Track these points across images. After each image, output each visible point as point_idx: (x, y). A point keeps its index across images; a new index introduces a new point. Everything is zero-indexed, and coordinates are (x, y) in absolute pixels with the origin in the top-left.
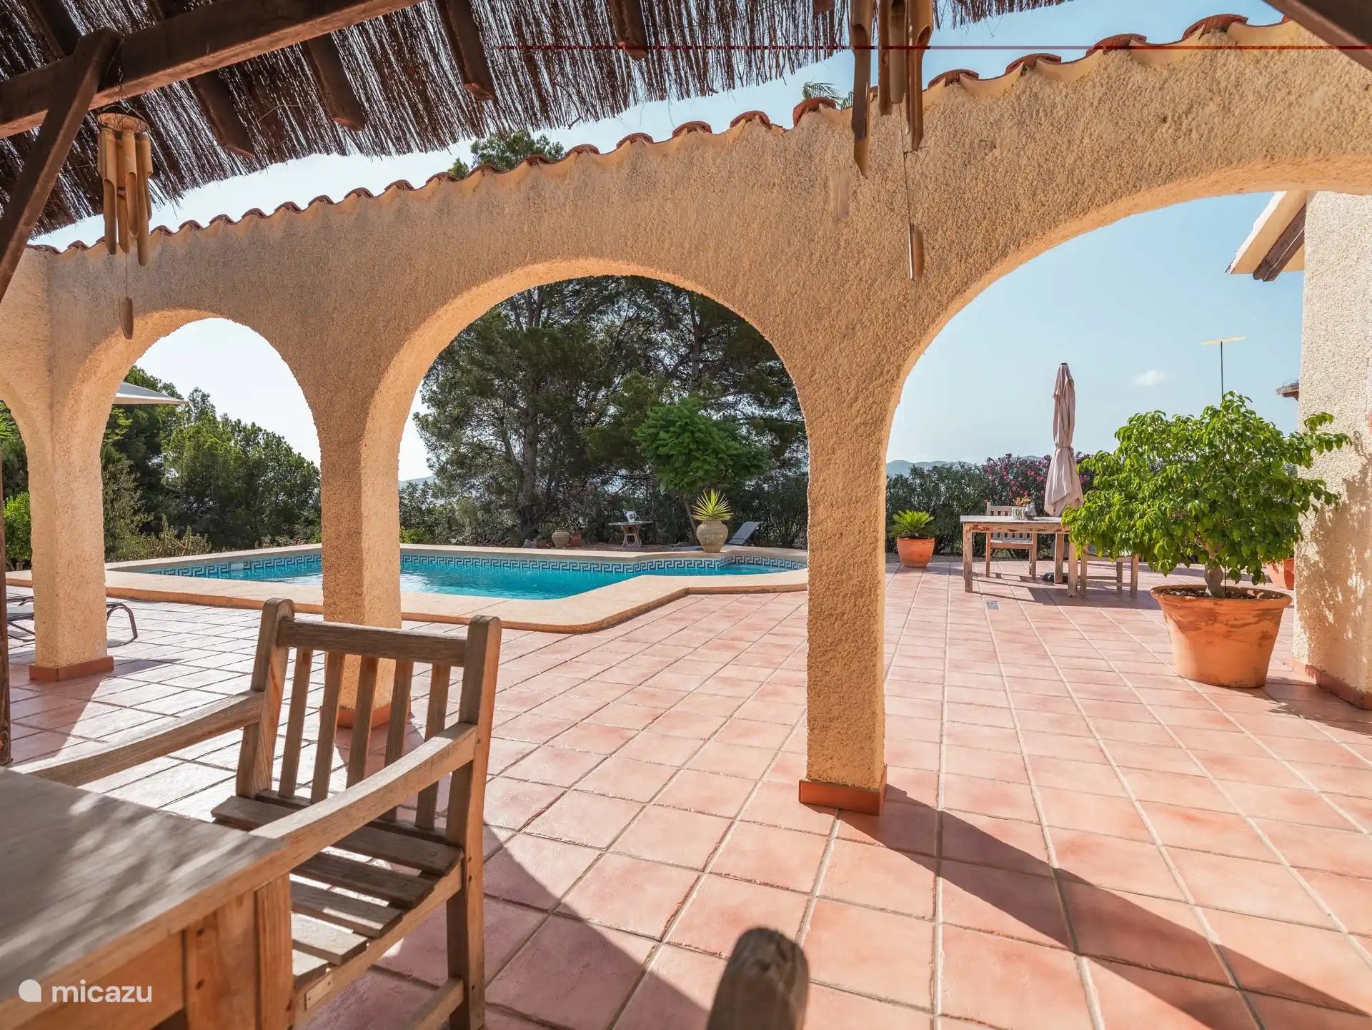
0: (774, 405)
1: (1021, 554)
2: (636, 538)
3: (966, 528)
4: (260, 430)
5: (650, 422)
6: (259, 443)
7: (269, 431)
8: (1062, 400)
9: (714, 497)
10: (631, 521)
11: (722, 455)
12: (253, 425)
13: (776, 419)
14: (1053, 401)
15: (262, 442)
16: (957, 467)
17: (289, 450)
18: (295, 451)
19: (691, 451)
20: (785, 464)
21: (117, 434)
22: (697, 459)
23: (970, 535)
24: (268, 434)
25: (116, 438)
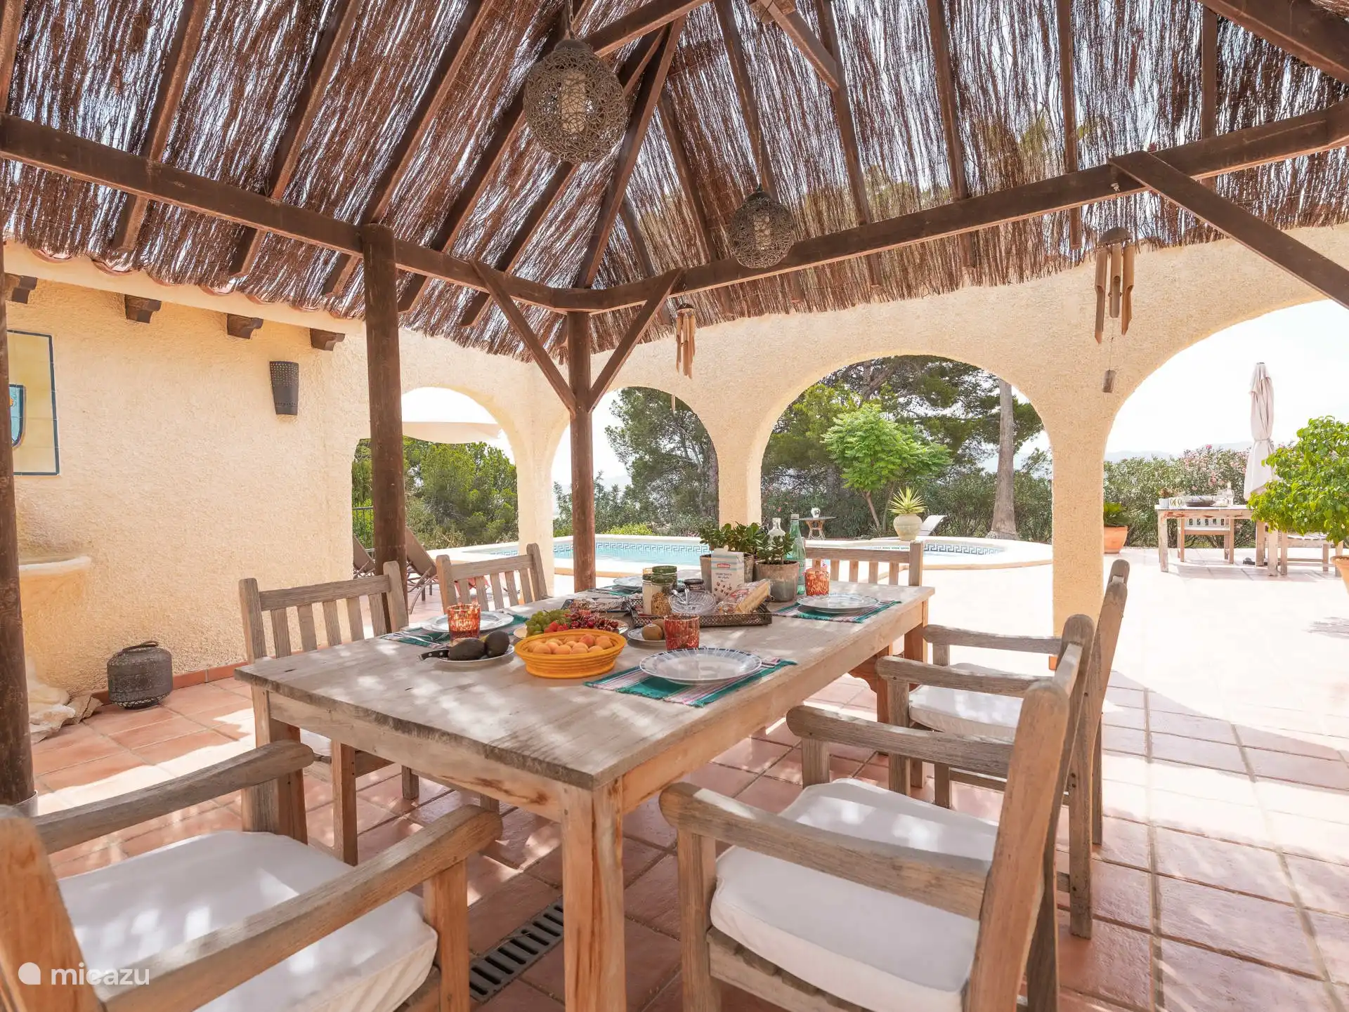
0: (945, 405)
1: (1218, 541)
2: (821, 533)
3: (1161, 515)
5: (836, 428)
8: (1260, 398)
9: (909, 492)
10: (816, 517)
11: (905, 455)
13: (950, 418)
14: (1249, 398)
16: (1148, 459)
19: (876, 452)
20: (959, 460)
22: (883, 459)
23: (1165, 522)
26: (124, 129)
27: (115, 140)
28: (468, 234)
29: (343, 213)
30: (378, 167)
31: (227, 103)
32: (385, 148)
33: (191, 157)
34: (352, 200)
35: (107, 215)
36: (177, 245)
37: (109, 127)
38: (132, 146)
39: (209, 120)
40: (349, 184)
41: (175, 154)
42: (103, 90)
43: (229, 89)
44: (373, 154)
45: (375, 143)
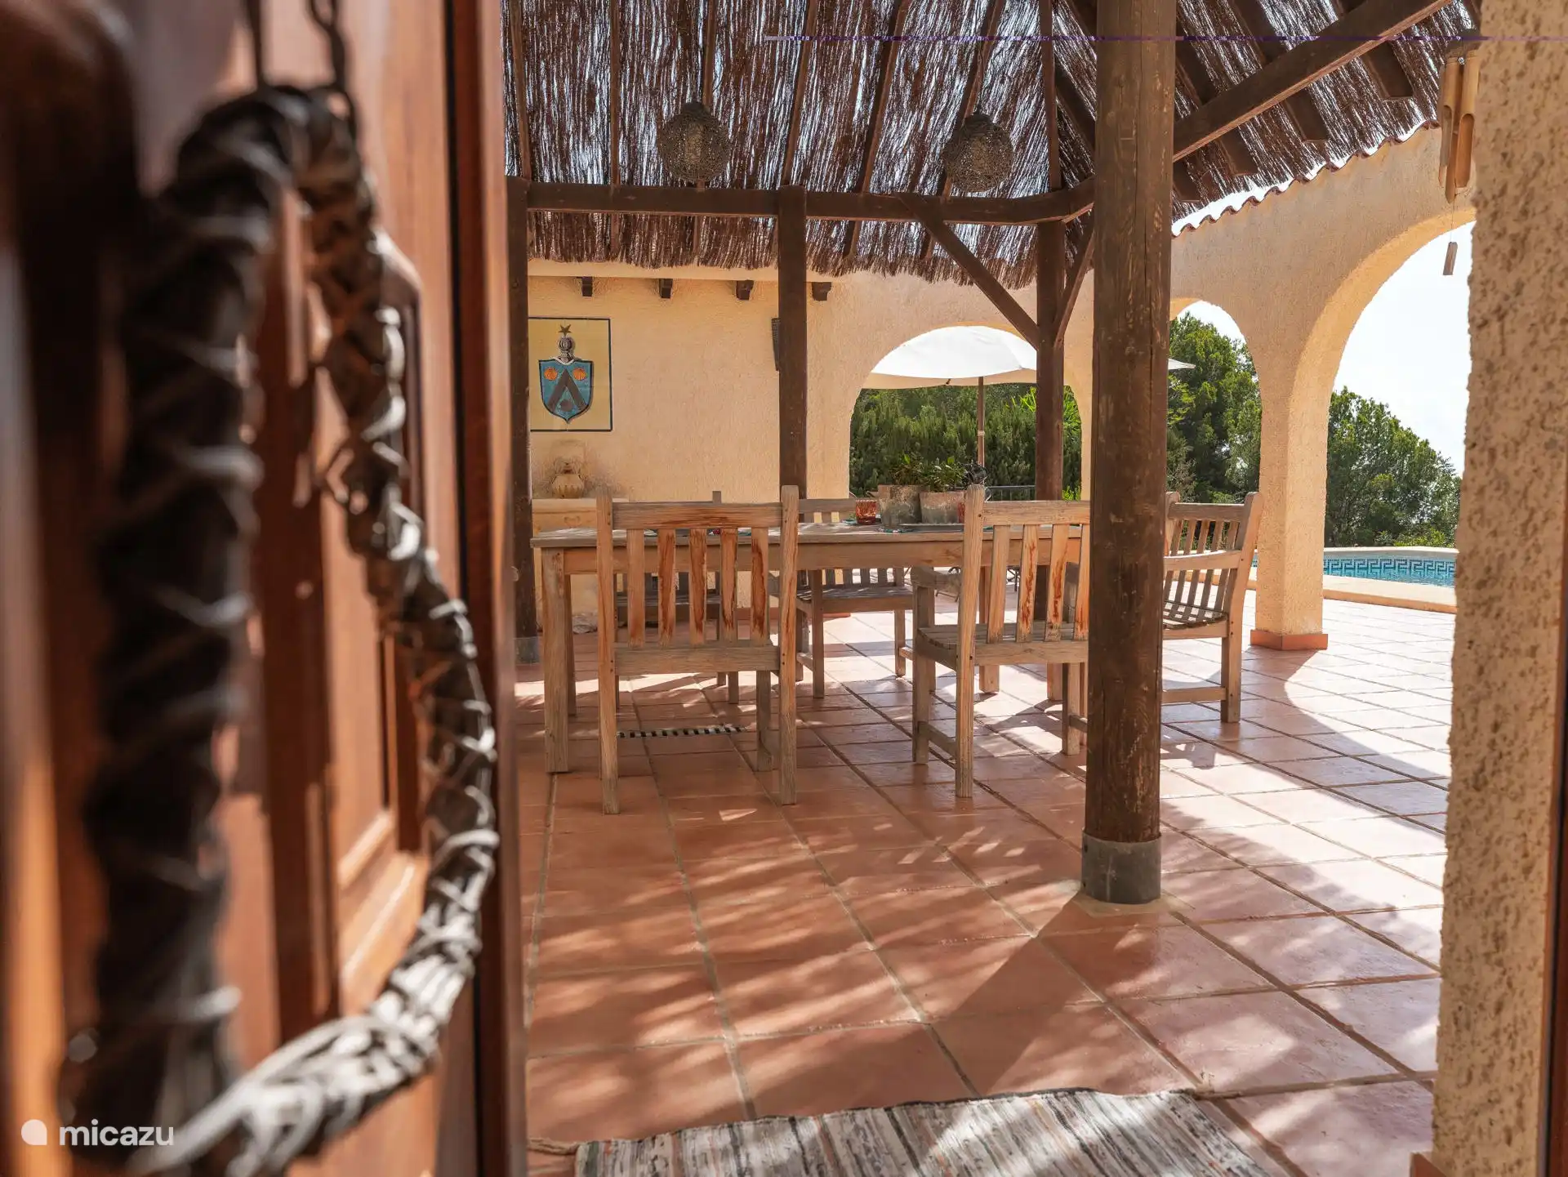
4: (1353, 396)
6: (1350, 414)
7: (1364, 398)
12: (1345, 391)
15: (1355, 414)
17: (1395, 424)
18: (1403, 425)
21: (1179, 415)
24: (1364, 402)
25: (1178, 419)
26: (598, 166)
27: (595, 177)
28: (890, 164)
29: (764, 183)
30: (782, 132)
31: (654, 127)
32: (781, 115)
33: (641, 173)
34: (771, 166)
35: (602, 228)
36: (649, 240)
37: (589, 169)
38: (606, 177)
39: (646, 142)
40: (761, 154)
41: (632, 173)
42: (581, 147)
43: (653, 117)
44: (773, 125)
45: (772, 116)
